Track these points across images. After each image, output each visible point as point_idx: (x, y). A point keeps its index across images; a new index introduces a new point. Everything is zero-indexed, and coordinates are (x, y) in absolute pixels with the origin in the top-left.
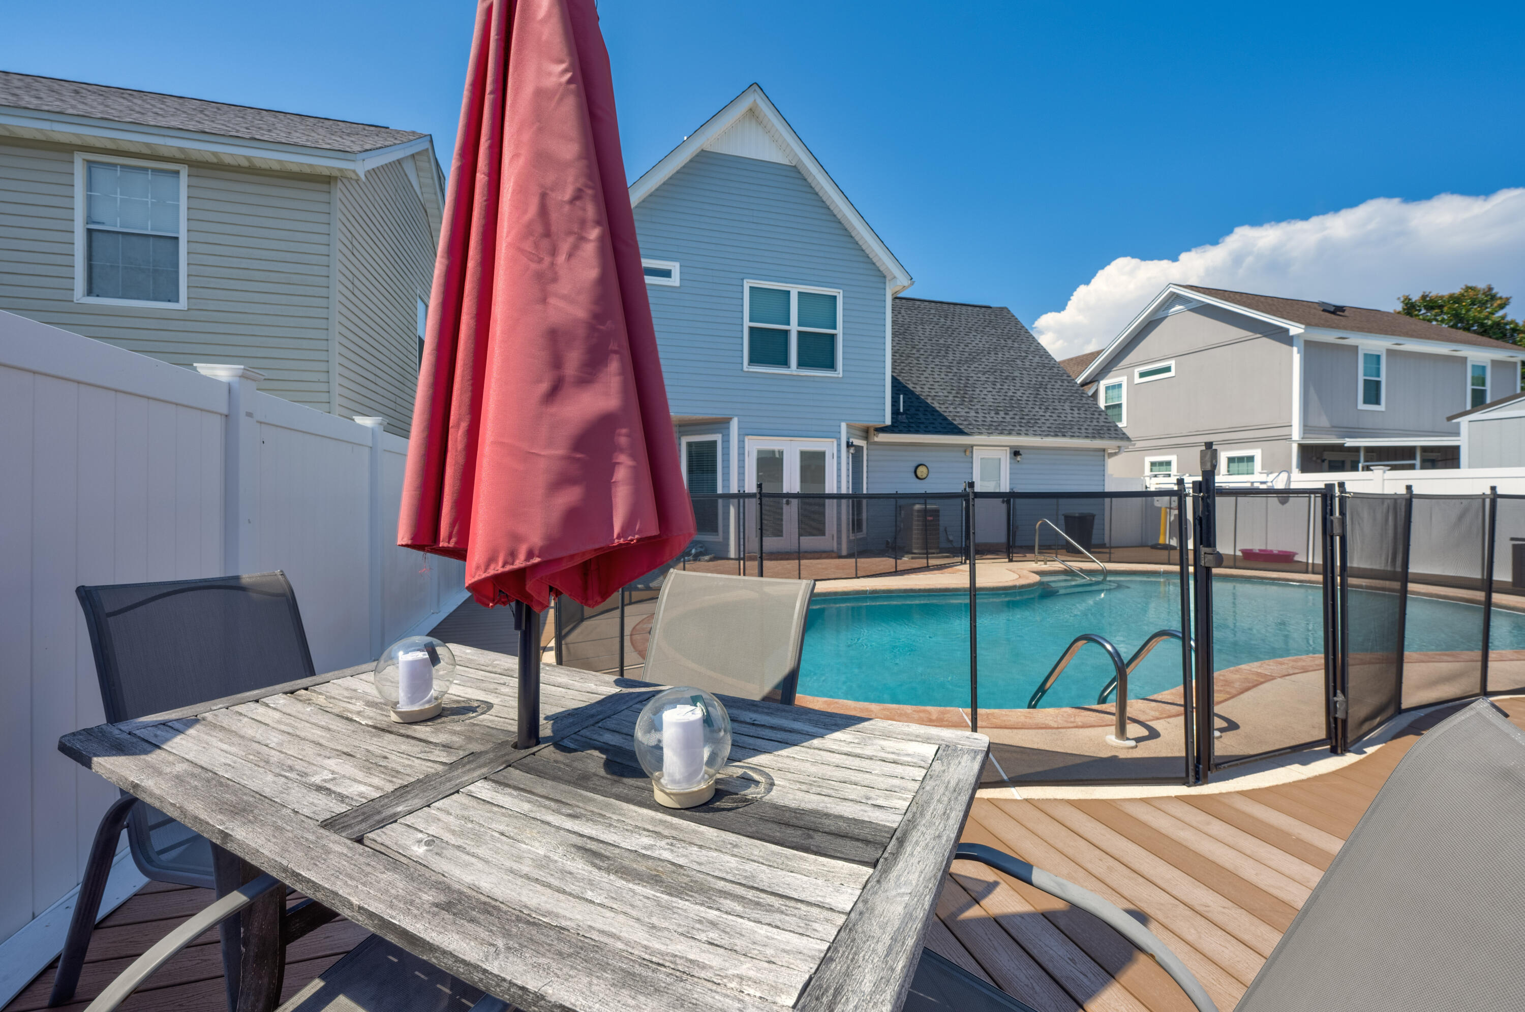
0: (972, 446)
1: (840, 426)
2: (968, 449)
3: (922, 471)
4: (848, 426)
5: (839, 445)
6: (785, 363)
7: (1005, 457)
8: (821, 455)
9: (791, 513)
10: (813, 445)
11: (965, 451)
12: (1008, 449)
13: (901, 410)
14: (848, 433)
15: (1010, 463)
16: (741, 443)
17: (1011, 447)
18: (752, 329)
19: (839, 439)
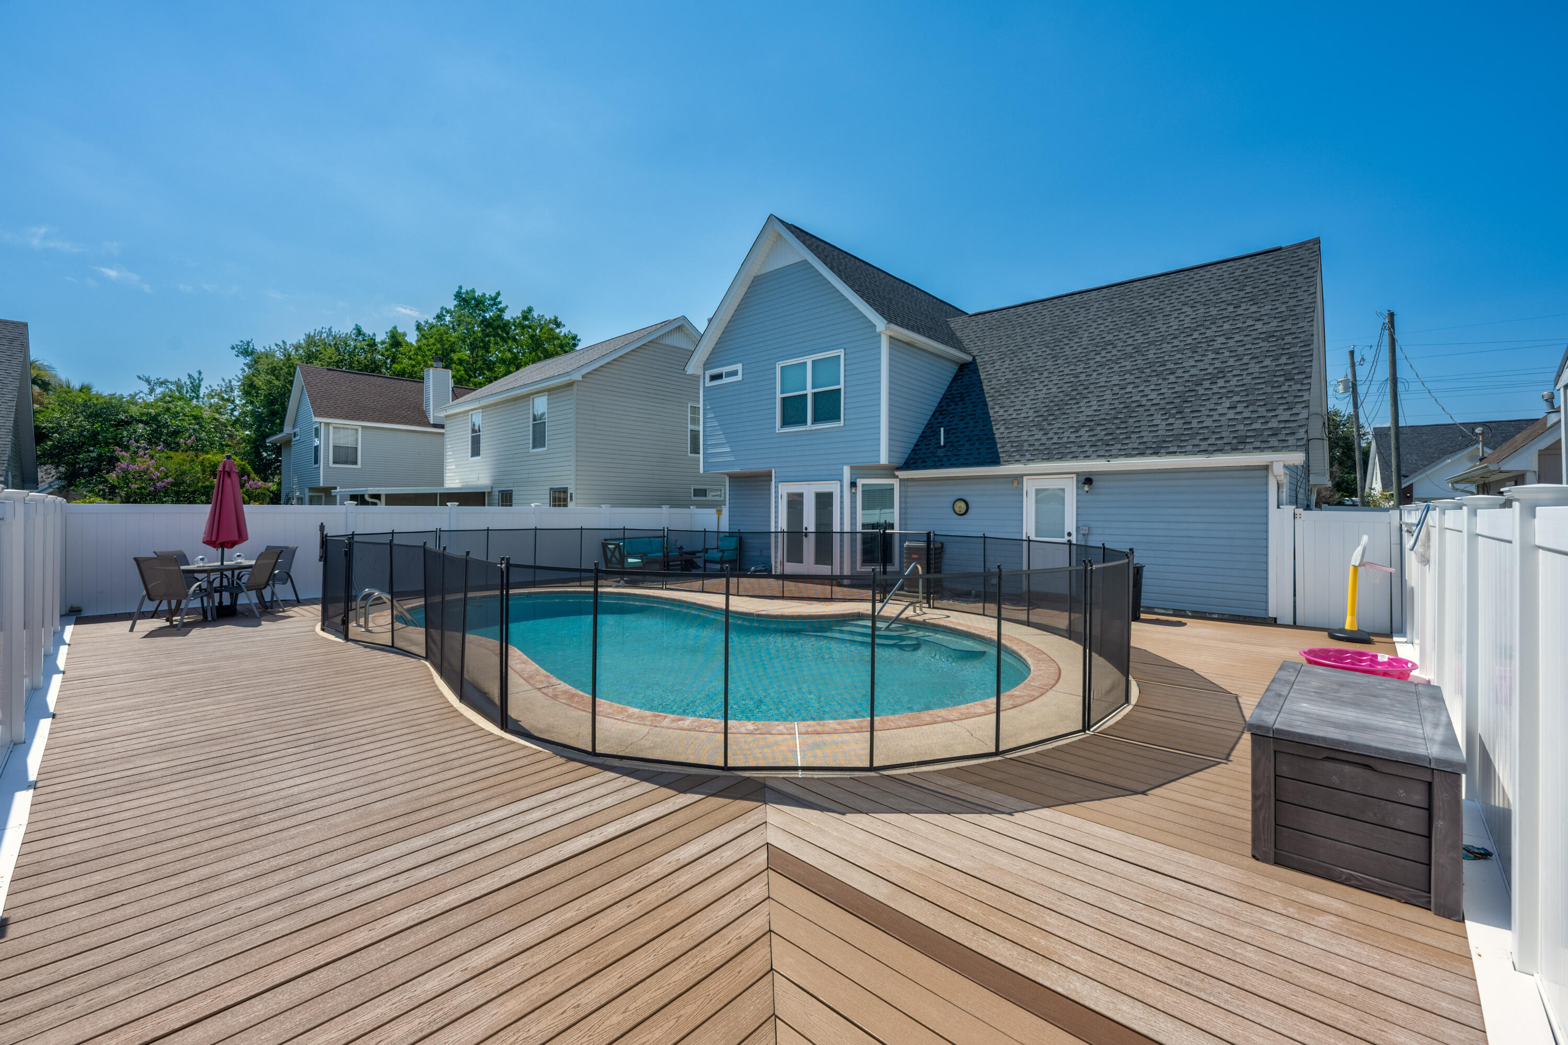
0: (1022, 476)
1: (842, 469)
2: (1018, 479)
3: (961, 506)
4: (852, 468)
5: (842, 486)
6: (804, 422)
7: (1070, 488)
8: (830, 495)
9: (809, 546)
10: (824, 487)
11: (1013, 483)
12: (1074, 476)
13: (942, 444)
14: (851, 474)
15: (1077, 495)
16: (776, 487)
17: (1077, 474)
18: (784, 399)
19: (841, 481)
